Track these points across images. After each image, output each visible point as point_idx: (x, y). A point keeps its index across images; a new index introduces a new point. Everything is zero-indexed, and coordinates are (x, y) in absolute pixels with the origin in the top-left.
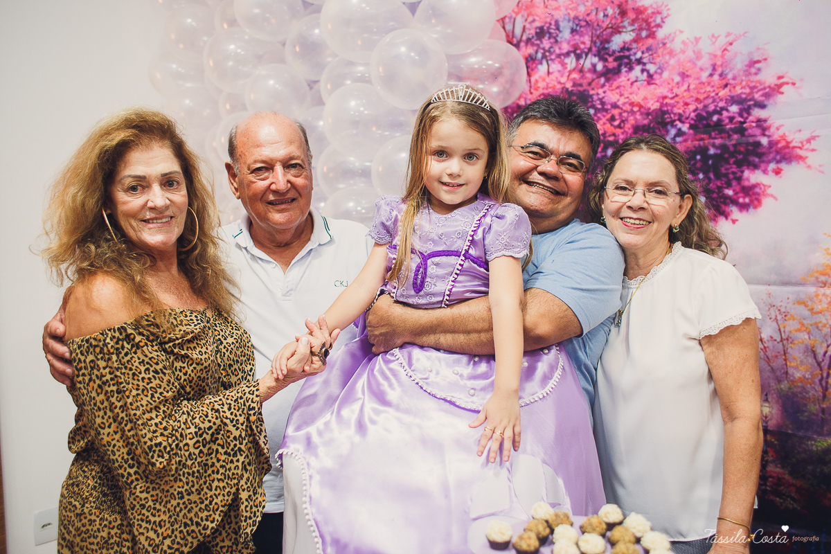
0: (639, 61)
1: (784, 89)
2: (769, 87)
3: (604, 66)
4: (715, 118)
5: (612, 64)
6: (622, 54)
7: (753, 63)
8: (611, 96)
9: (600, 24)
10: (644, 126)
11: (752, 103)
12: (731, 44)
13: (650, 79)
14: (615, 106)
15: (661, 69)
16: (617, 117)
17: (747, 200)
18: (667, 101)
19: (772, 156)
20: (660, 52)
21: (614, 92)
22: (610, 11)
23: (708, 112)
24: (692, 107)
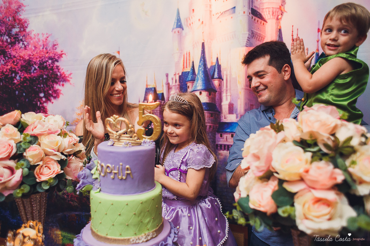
0: (21, 40)
1: (63, 56)
2: (59, 54)
3: (10, 41)
4: (45, 64)
5: (13, 40)
6: (16, 36)
7: (54, 45)
8: (13, 53)
9: (8, 23)
10: (24, 65)
11: (54, 60)
12: (48, 37)
13: (25, 48)
14: (14, 57)
15: (28, 44)
16: (16, 61)
17: (56, 95)
18: (31, 56)
19: (61, 79)
20: (28, 37)
21: (14, 51)
22: (11, 19)
23: (43, 62)
24: (38, 60)
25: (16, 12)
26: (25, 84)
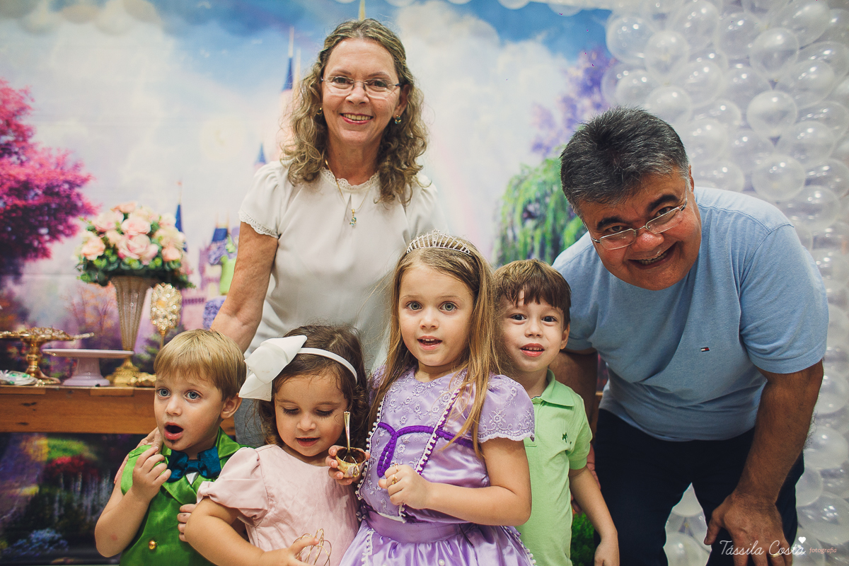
0: (16, 153)
2: (84, 178)
4: (57, 190)
6: (6, 147)
7: (76, 166)
10: (16, 188)
11: (75, 184)
12: (67, 155)
13: (22, 164)
15: (29, 160)
17: (69, 232)
18: (31, 177)
19: (83, 211)
20: (29, 150)
23: (53, 186)
24: (45, 182)
25: (14, 115)
26: (14, 215)
